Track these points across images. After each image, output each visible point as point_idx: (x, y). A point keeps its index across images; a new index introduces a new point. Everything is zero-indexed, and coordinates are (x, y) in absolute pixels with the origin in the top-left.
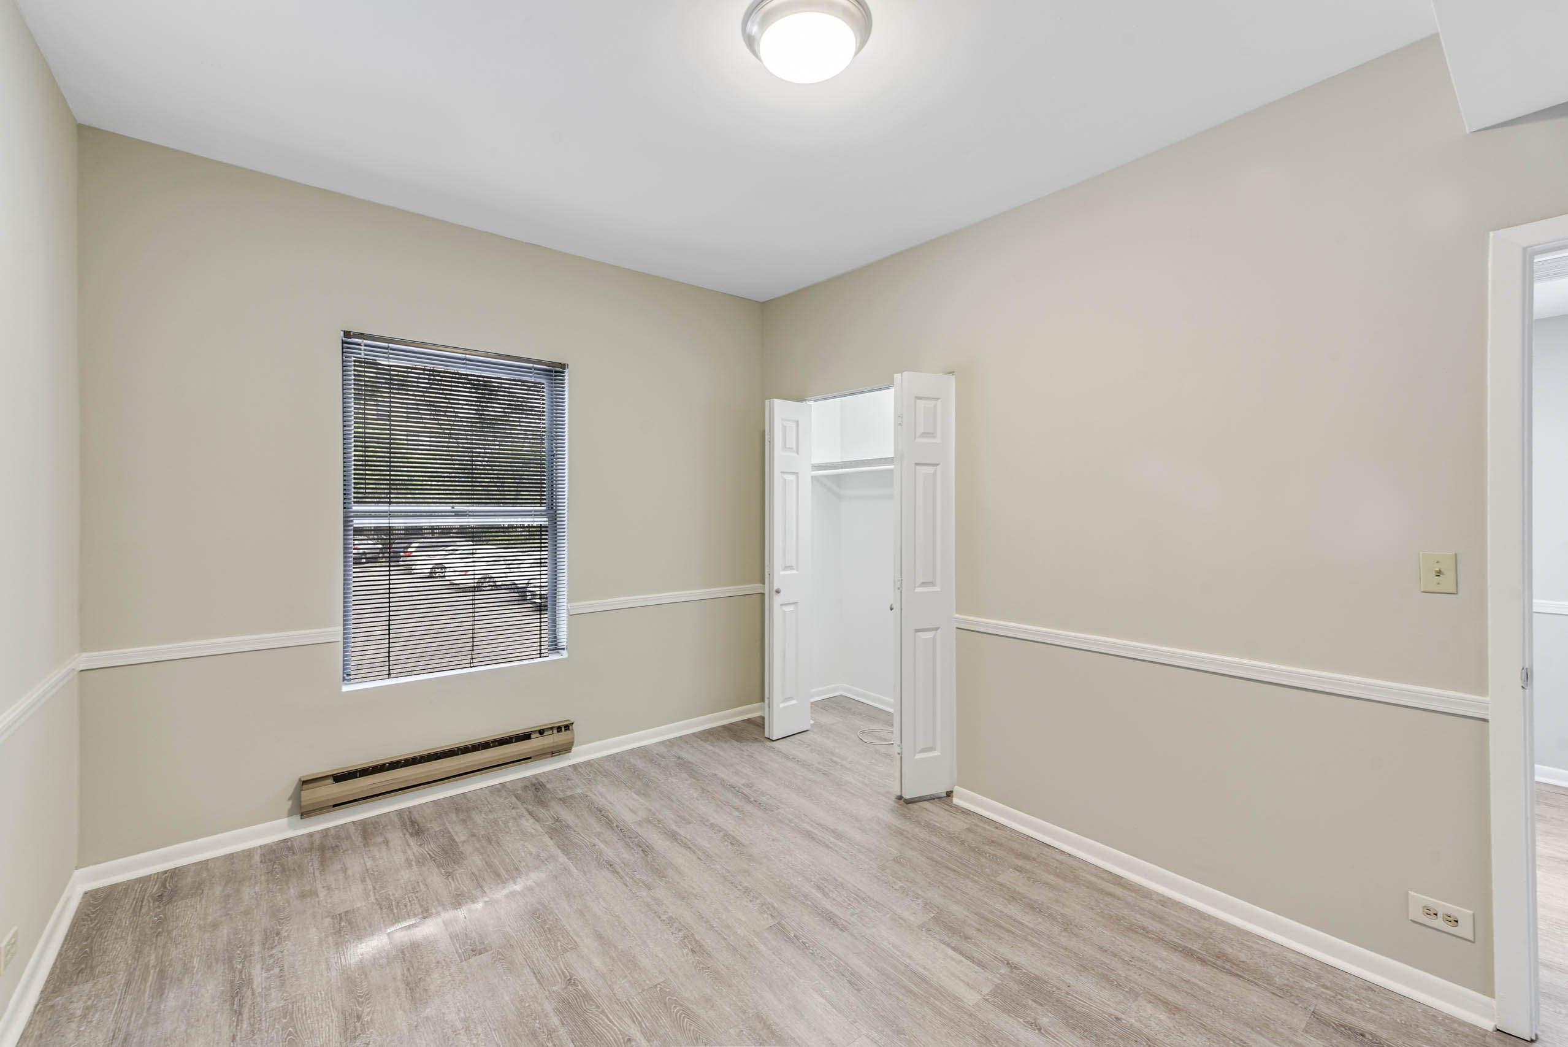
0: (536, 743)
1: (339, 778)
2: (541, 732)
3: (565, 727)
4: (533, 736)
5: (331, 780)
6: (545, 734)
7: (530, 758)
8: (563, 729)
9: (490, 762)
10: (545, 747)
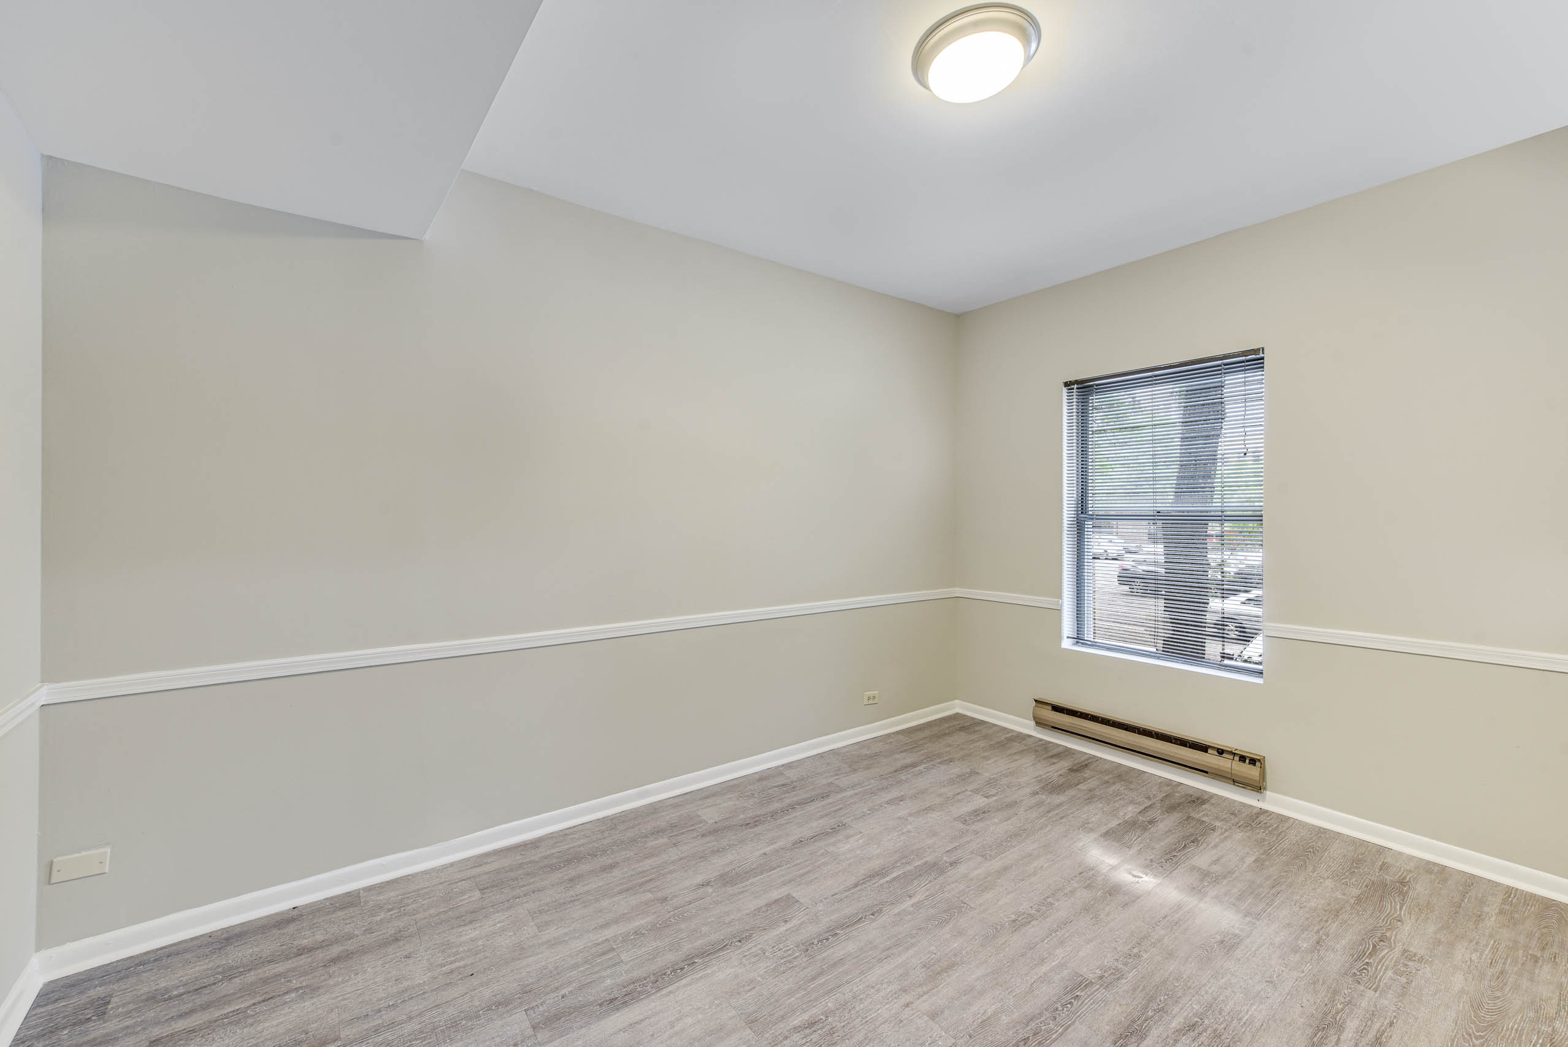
0: (1209, 759)
1: (1056, 709)
2: (1221, 752)
3: (1250, 760)
4: (1210, 751)
5: (1050, 708)
6: (1224, 755)
7: (1207, 772)
8: (1247, 761)
9: (1169, 755)
10: (1221, 768)
